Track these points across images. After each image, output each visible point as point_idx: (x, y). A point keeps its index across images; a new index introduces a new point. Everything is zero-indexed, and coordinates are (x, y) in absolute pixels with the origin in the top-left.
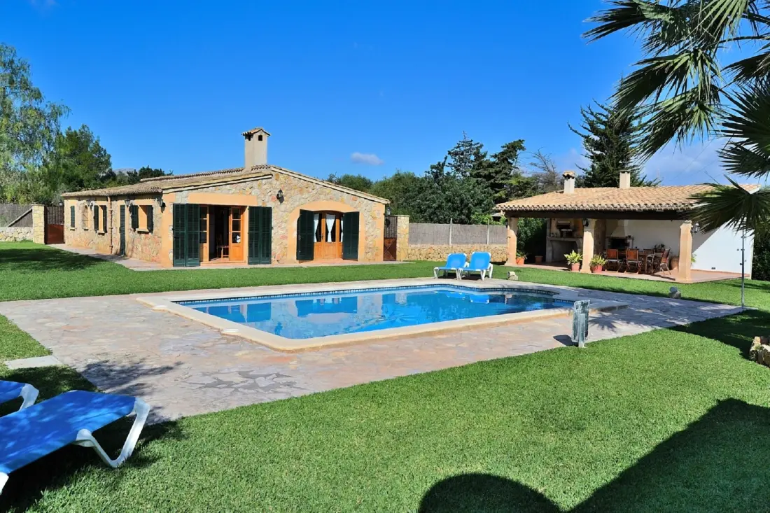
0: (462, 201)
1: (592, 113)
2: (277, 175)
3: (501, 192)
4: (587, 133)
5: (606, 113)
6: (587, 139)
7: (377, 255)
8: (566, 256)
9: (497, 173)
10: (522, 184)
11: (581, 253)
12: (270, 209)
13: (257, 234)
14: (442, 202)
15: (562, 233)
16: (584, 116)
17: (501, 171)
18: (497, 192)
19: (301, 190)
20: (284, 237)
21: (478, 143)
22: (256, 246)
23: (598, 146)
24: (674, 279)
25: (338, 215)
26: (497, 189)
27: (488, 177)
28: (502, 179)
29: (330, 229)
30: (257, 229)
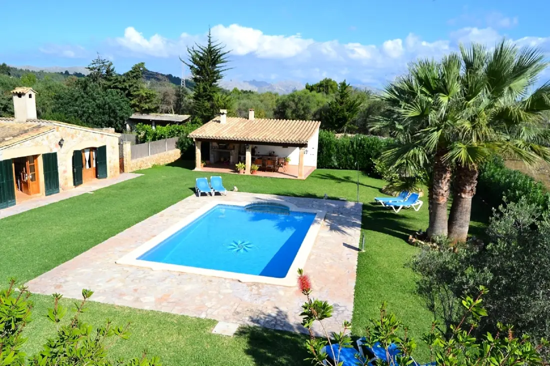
0: (110, 108)
1: (194, 51)
2: (58, 128)
3: (134, 100)
4: (192, 64)
5: (202, 51)
6: (192, 67)
7: (116, 172)
8: (237, 165)
9: (130, 86)
10: (148, 95)
11: (245, 164)
12: (55, 154)
13: (50, 174)
14: (95, 109)
15: (219, 146)
16: (189, 52)
17: (132, 85)
18: (131, 100)
19: (72, 137)
20: (65, 172)
21: (108, 61)
22: (50, 182)
23: (198, 72)
24: (297, 177)
25: (92, 149)
26: (132, 98)
27: (124, 89)
28: (135, 91)
29: (87, 160)
30: (49, 170)
